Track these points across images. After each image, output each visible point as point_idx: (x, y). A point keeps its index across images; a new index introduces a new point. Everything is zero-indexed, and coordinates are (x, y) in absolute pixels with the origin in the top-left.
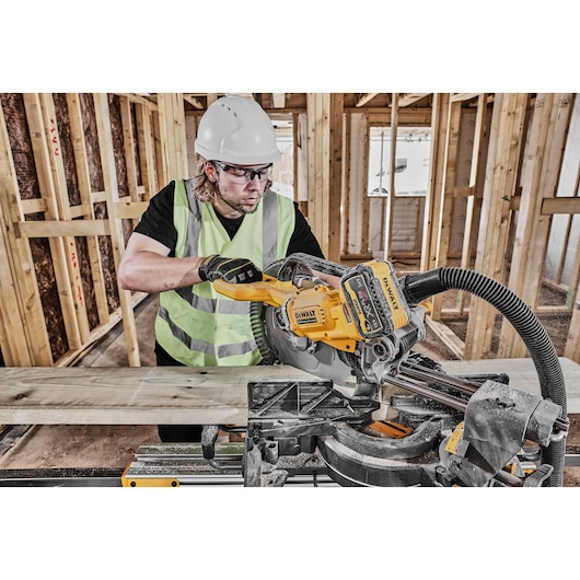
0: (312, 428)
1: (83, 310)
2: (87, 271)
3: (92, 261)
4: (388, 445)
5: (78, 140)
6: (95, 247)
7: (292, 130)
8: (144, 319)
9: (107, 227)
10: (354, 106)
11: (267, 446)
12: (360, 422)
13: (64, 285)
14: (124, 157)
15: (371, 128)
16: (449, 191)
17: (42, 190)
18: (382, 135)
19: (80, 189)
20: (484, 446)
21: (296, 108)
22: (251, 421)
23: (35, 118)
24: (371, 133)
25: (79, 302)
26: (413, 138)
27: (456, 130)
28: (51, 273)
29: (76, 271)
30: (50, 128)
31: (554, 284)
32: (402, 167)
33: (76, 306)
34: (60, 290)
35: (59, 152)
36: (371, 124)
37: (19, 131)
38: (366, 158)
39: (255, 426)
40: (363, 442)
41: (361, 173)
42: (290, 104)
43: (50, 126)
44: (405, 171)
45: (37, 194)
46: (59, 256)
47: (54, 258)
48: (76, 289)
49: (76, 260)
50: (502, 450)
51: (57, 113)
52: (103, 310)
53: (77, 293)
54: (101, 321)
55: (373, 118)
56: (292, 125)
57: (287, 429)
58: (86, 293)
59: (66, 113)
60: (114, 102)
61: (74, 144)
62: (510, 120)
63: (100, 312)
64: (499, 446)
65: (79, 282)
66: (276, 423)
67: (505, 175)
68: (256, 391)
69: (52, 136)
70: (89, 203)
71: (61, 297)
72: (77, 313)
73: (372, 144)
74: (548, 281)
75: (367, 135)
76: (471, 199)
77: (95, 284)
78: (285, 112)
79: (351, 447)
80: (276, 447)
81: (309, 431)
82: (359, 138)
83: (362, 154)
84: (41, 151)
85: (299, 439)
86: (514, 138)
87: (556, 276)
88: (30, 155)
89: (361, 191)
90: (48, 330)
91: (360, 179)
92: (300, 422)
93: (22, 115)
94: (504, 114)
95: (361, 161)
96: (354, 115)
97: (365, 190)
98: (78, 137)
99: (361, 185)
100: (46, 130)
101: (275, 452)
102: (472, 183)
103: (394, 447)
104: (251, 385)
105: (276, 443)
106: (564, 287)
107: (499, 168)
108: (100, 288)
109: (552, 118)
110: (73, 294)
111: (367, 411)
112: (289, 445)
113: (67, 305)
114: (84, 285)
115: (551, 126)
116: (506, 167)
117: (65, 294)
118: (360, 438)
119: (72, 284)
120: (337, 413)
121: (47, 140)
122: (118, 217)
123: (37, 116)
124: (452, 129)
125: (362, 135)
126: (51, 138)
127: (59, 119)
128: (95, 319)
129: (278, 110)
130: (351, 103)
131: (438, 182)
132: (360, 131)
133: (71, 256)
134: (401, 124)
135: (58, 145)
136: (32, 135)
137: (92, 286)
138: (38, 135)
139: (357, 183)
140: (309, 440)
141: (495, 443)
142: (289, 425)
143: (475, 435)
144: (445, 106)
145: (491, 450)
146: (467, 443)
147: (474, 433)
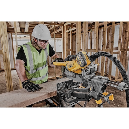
7: (29, 38)
16: (67, 50)
20: (96, 87)
21: (30, 33)
27: (67, 37)
42: (29, 32)
50: (99, 88)
56: (29, 37)
64: (98, 87)
76: (71, 51)
78: (27, 34)
86: (80, 38)
94: (78, 33)
102: (71, 48)
107: (78, 43)
109: (86, 35)
124: (66, 37)
131: (64, 48)
134: (56, 37)
141: (98, 86)
143: (94, 85)
144: (64, 33)
145: (97, 88)
146: (93, 87)
147: (94, 84)
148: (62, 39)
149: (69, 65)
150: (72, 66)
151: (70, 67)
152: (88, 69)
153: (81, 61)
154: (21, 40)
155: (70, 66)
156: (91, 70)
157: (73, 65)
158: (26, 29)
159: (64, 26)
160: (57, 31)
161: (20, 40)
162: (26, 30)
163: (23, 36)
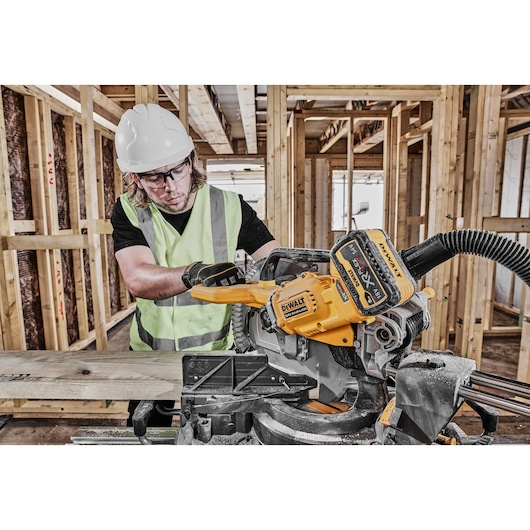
0: (246, 405)
1: (63, 324)
2: (71, 289)
3: (77, 280)
4: (321, 419)
5: (73, 174)
6: (80, 268)
7: (264, 173)
8: (122, 337)
9: (86, 241)
10: (318, 153)
11: (200, 422)
12: (296, 400)
13: (47, 299)
14: (113, 192)
15: (334, 171)
16: (401, 219)
17: (35, 213)
18: (344, 178)
19: (71, 215)
20: (417, 412)
22: (185, 396)
23: (35, 152)
24: (334, 176)
25: (60, 316)
26: (371, 181)
27: (405, 166)
28: (36, 288)
29: (60, 287)
30: (48, 160)
31: (507, 307)
32: (364, 210)
33: (57, 320)
34: (43, 304)
35: (54, 181)
36: (333, 168)
37: (19, 162)
38: (330, 196)
39: (188, 401)
40: (296, 416)
41: (325, 210)
42: (262, 150)
43: (48, 159)
44: (368, 212)
45: (30, 216)
46: (45, 273)
47: (40, 274)
48: (59, 304)
49: (61, 277)
50: (436, 414)
51: (56, 151)
52: (83, 326)
53: (59, 308)
54: (81, 337)
55: (335, 163)
56: (263, 169)
57: (220, 405)
58: (68, 309)
59: (64, 151)
60: (108, 145)
61: (69, 177)
62: (447, 148)
63: (81, 328)
64: (432, 410)
65: (61, 298)
66: (209, 399)
67: (446, 196)
68: (191, 365)
69: (48, 167)
70: (77, 228)
71: (44, 311)
72: (58, 327)
73: (335, 186)
74: (501, 305)
75: (330, 177)
76: (422, 227)
77: (78, 302)
78: (258, 157)
79: (284, 423)
80: (209, 424)
81: (243, 408)
82: (322, 179)
83: (326, 193)
84: (37, 180)
85: (234, 416)
86: (451, 164)
87: (508, 301)
88: (27, 183)
89: (325, 226)
90: (27, 341)
91: (325, 215)
92: (235, 398)
93: (24, 149)
94: (440, 143)
95: (326, 199)
96: (318, 160)
97: (330, 225)
98: (72, 171)
99: (325, 220)
100: (44, 162)
101: (207, 429)
102: (423, 213)
103: (327, 421)
104: (186, 359)
105: (210, 420)
106: (516, 310)
107: (441, 190)
108: (82, 305)
109: (484, 147)
110: (55, 309)
111: (303, 388)
112: (222, 423)
113: (49, 319)
114: (67, 302)
115: (483, 154)
116: (447, 189)
117: (47, 307)
118: (294, 412)
119: (55, 299)
120: (272, 390)
121: (44, 171)
122: (97, 232)
123: (37, 150)
124: (401, 165)
125: (325, 177)
126: (48, 170)
127: (56, 155)
128: (75, 334)
129: (252, 155)
130: (316, 150)
132: (323, 174)
133: (56, 274)
135: (53, 175)
136: (31, 166)
137: (75, 304)
138: (36, 166)
139: (322, 219)
140: (244, 419)
141: (428, 407)
142: (223, 401)
143: (407, 402)
145: (424, 417)
146: (400, 411)
147: (406, 398)
148: (383, 172)
149: (285, 303)
150: (303, 309)
151: (289, 315)
152: (394, 325)
153: (364, 285)
154: (236, 181)
155: (291, 305)
156: (407, 329)
157: (309, 304)
158: (248, 140)
159: (394, 115)
160: (370, 140)
161: (232, 182)
162: (252, 147)
163: (240, 167)
